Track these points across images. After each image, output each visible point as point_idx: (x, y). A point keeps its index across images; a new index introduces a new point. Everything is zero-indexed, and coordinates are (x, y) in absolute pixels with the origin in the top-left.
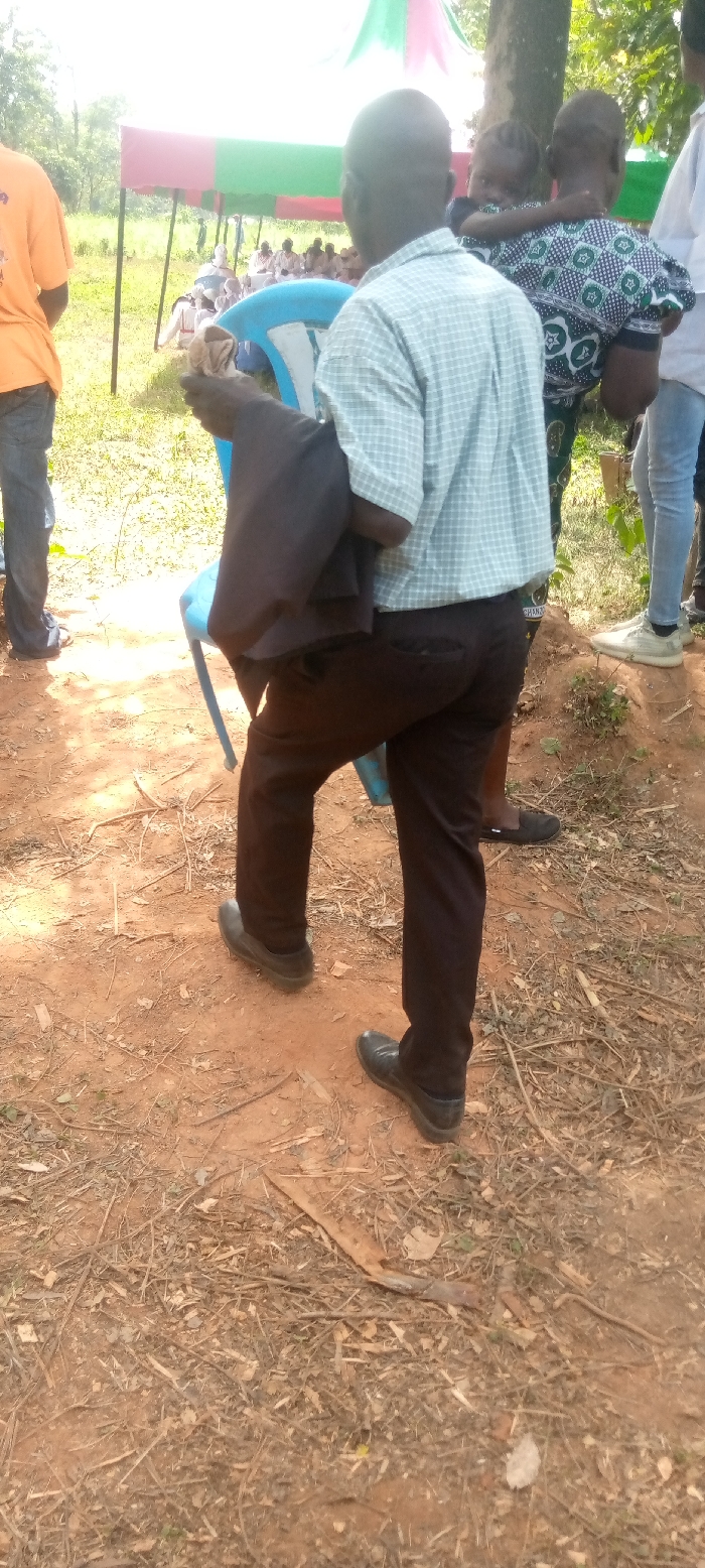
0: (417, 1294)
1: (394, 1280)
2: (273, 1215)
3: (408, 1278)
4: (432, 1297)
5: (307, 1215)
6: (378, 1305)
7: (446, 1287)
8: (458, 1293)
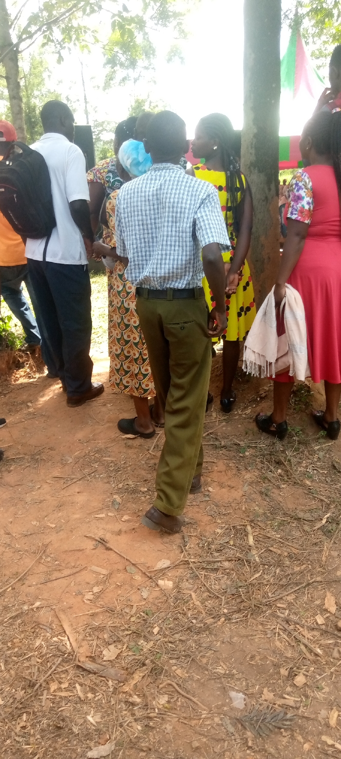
0: (97, 673)
1: (89, 665)
2: (48, 630)
3: (96, 666)
4: (104, 675)
5: (65, 632)
6: (78, 676)
7: (112, 671)
8: (116, 675)
